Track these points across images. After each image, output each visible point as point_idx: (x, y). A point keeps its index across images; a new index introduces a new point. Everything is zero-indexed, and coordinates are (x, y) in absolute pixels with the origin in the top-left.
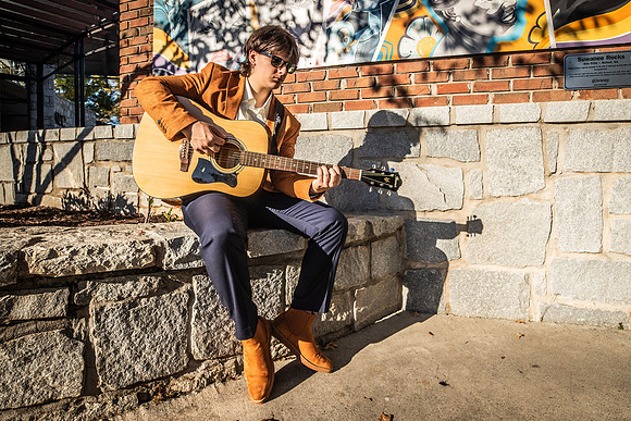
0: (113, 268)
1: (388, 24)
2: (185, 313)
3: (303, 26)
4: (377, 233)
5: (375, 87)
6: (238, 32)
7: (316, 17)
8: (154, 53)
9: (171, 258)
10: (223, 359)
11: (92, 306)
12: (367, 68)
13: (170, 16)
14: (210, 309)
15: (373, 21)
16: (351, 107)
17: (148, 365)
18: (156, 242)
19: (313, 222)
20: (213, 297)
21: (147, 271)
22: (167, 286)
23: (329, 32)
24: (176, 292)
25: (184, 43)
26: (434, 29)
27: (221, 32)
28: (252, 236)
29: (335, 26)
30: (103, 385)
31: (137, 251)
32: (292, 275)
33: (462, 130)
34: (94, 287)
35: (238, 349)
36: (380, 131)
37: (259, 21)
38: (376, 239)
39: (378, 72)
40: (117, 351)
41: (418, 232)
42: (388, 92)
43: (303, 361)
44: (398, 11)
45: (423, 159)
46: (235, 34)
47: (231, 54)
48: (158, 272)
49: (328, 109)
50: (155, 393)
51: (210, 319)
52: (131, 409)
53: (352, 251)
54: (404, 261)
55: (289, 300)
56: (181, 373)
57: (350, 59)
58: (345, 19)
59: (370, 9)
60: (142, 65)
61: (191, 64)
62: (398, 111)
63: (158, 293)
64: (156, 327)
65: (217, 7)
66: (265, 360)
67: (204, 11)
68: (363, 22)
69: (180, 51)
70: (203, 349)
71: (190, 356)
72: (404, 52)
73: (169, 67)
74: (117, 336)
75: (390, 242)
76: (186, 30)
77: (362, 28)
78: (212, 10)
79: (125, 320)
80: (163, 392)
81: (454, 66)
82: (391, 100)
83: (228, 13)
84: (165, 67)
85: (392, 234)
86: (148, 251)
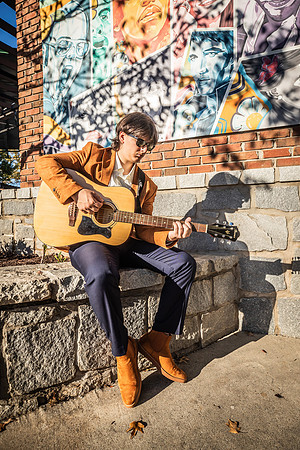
0: (20, 301)
1: (223, 105)
2: (73, 334)
3: (156, 109)
4: (218, 270)
5: (213, 155)
6: (106, 116)
7: (166, 102)
8: (45, 135)
9: (62, 293)
10: (101, 370)
11: (4, 330)
12: (206, 140)
13: (56, 106)
14: (91, 331)
15: (211, 103)
16: (195, 171)
17: (46, 375)
18: (51, 281)
19: (170, 264)
20: (93, 321)
21: (45, 303)
22: (60, 314)
23: (176, 113)
24: (66, 318)
25: (66, 126)
26: (260, 107)
27: (93, 117)
28: (122, 274)
29: (180, 109)
30: (12, 391)
31: (38, 288)
32: (153, 304)
33: (285, 186)
34: (6, 316)
35: (113, 362)
36: (218, 189)
37: (122, 107)
38: (217, 274)
39: (215, 143)
40: (22, 365)
41: (250, 268)
42: (223, 158)
43: (163, 373)
44: (230, 94)
45: (253, 209)
46: (104, 118)
47: (101, 133)
48: (52, 303)
49: (176, 173)
50: (51, 398)
51: (92, 339)
52: (33, 410)
53: (198, 283)
54: (240, 290)
55: (151, 323)
56: (70, 381)
57: (193, 134)
58: (188, 102)
59: (208, 94)
60: (36, 144)
61: (72, 142)
62: (232, 173)
63: (53, 319)
64: (51, 345)
65: (90, 98)
66: (134, 371)
67: (80, 101)
68: (202, 104)
69: (64, 132)
70: (87, 362)
71: (77, 368)
72: (236, 126)
73: (55, 145)
74: (23, 354)
75: (228, 276)
76: (67, 116)
77: (201, 109)
78: (86, 100)
79: (29, 341)
80: (57, 396)
81: (277, 136)
82: (225, 164)
83: (98, 102)
84: (52, 144)
85: (229, 270)
86: (45, 288)
